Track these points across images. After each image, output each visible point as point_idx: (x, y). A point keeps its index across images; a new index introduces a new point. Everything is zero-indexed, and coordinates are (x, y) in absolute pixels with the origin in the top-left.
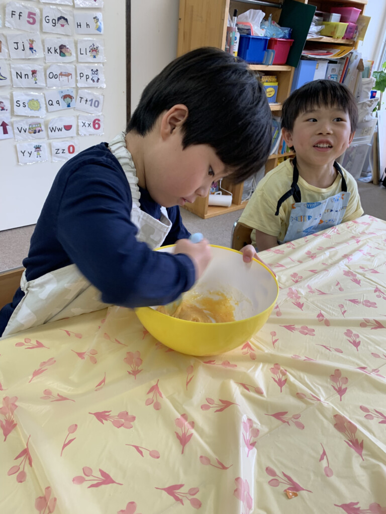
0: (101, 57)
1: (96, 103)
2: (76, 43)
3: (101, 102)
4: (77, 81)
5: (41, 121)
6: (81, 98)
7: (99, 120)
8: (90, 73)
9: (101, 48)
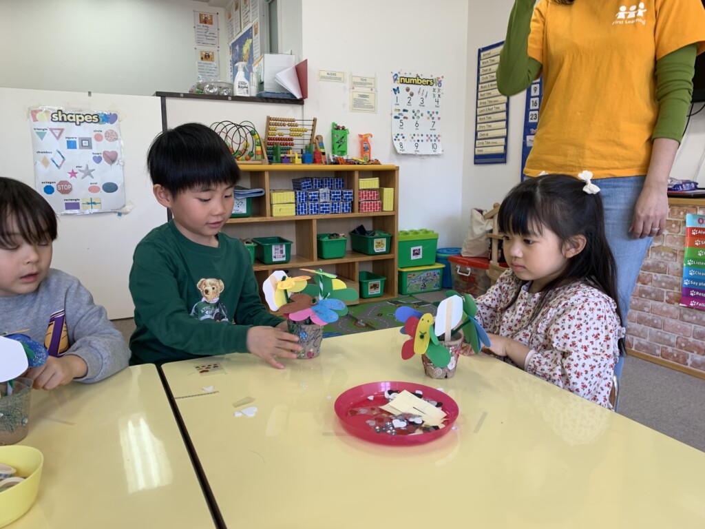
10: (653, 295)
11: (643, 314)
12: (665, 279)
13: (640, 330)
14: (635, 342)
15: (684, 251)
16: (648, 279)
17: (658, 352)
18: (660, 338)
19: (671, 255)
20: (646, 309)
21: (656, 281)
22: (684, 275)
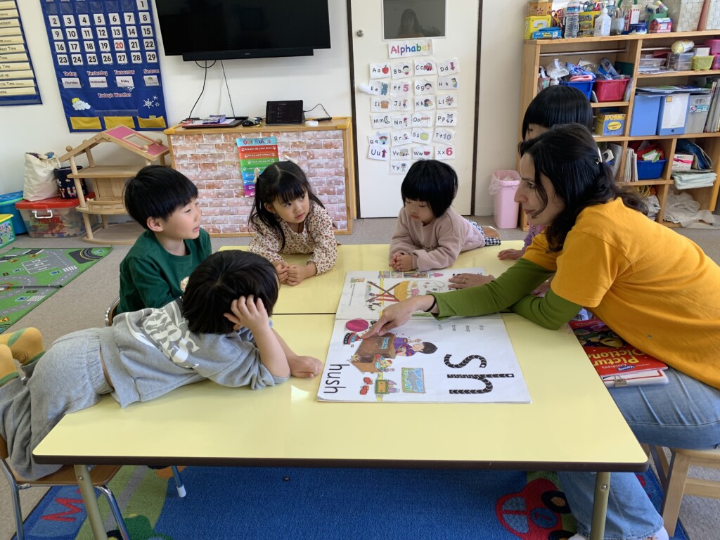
0: (454, 104)
1: (449, 137)
2: (436, 98)
3: (453, 136)
4: (435, 122)
5: (409, 149)
6: (437, 134)
7: (451, 148)
8: (446, 116)
9: (455, 99)
10: (226, 195)
11: (223, 208)
12: (232, 182)
13: (223, 219)
14: (222, 228)
15: (239, 163)
16: (220, 185)
17: (238, 229)
18: (237, 220)
19: (232, 166)
20: (224, 205)
21: (226, 185)
22: (244, 178)
